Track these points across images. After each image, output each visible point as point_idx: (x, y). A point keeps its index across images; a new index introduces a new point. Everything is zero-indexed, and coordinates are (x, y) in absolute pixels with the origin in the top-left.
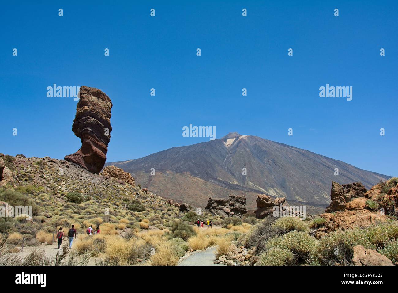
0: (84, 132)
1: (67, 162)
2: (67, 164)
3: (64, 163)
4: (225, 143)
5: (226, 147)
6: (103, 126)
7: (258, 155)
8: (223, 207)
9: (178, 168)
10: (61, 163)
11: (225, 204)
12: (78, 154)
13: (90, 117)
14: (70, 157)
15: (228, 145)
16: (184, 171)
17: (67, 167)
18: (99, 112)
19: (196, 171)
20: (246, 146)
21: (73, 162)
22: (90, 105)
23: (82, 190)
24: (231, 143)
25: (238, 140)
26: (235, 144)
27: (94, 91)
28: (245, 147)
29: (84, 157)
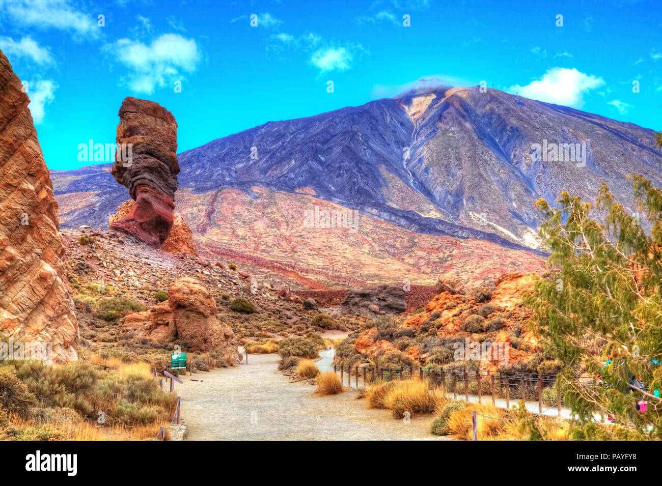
0: (139, 182)
1: (118, 234)
2: (120, 239)
3: (114, 235)
4: (406, 107)
5: (409, 120)
6: (167, 167)
7: (497, 140)
8: (369, 303)
9: (282, 179)
10: (111, 237)
11: (373, 298)
12: (132, 220)
13: (148, 156)
14: (121, 225)
15: (414, 115)
16: (299, 185)
17: (121, 242)
18: (159, 145)
19: (330, 186)
20: (463, 117)
21: (126, 232)
22: (143, 132)
23: (159, 282)
24: (424, 108)
25: (443, 100)
26: (434, 111)
27: (148, 106)
28: (460, 119)
29: (141, 224)
